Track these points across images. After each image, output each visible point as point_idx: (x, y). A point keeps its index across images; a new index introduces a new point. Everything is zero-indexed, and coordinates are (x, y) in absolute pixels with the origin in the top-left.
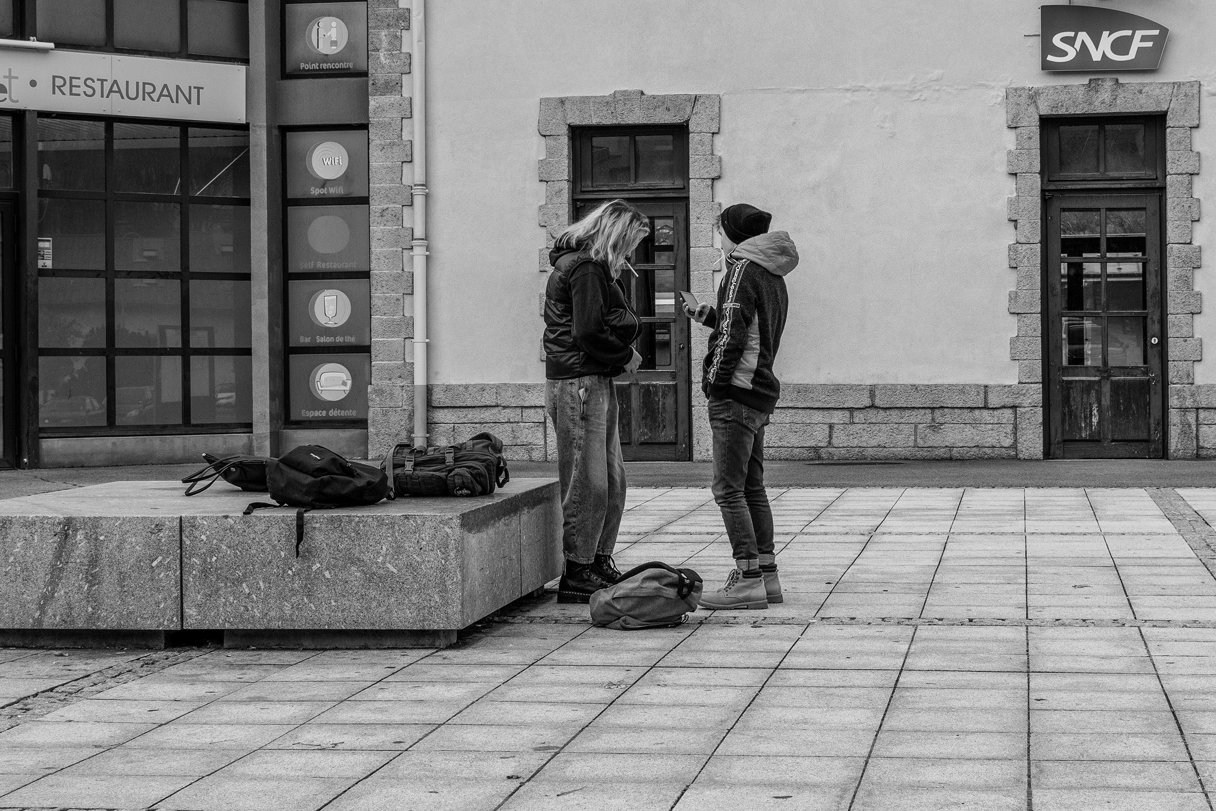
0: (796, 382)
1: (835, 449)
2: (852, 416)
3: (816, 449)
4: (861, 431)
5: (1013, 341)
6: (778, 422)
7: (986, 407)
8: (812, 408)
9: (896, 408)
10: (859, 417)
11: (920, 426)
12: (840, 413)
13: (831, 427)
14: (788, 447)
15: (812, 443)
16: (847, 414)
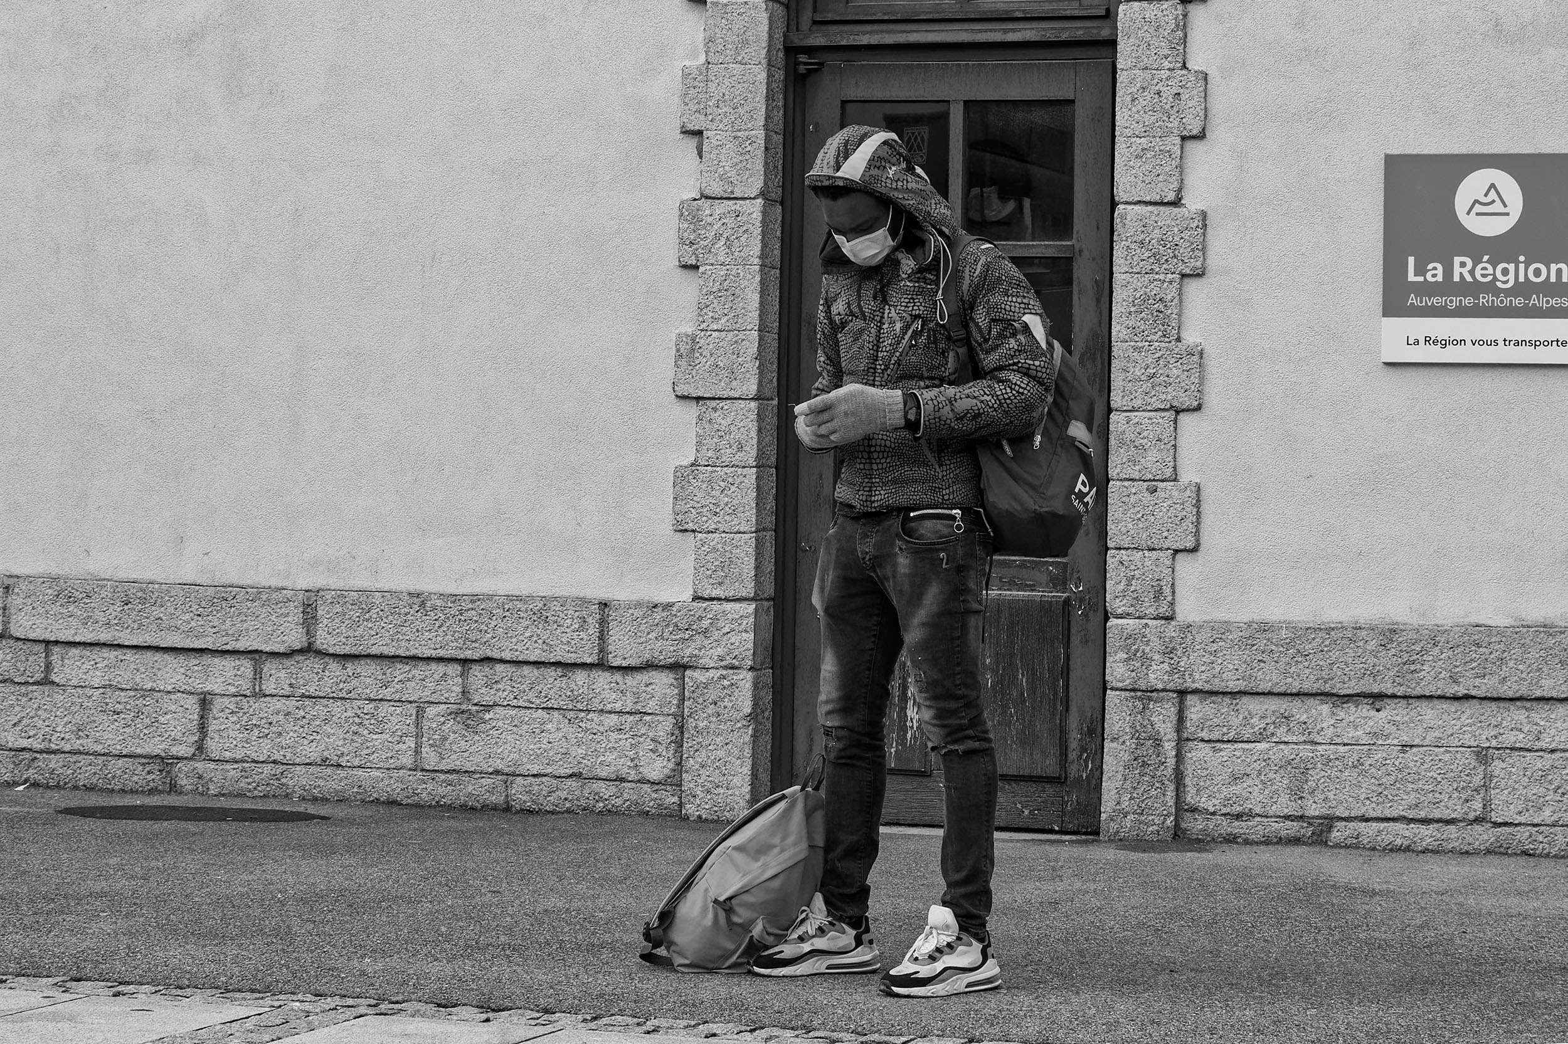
0: (122, 575)
1: (212, 765)
2: (258, 674)
3: (165, 762)
4: (281, 717)
5: (683, 477)
6: (74, 682)
7: (601, 665)
8: (157, 649)
9: (368, 656)
10: (276, 676)
11: (431, 711)
12: (228, 663)
13: (205, 701)
14: (96, 754)
15: (155, 747)
16: (246, 666)
